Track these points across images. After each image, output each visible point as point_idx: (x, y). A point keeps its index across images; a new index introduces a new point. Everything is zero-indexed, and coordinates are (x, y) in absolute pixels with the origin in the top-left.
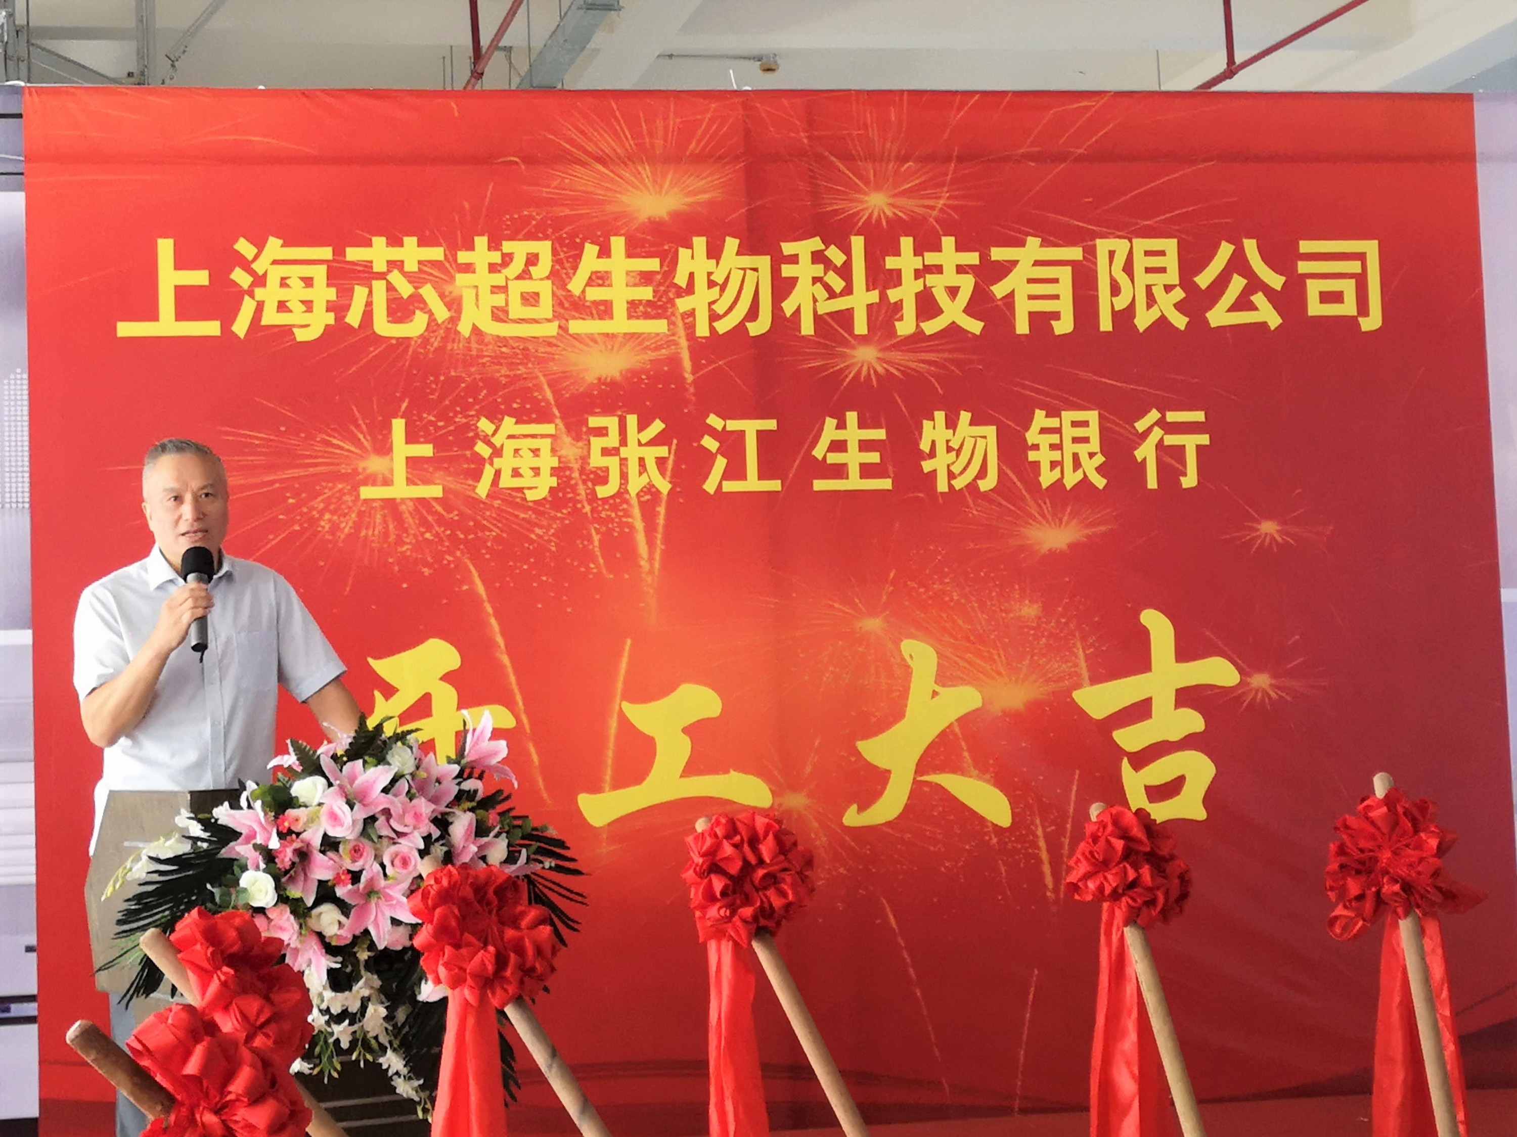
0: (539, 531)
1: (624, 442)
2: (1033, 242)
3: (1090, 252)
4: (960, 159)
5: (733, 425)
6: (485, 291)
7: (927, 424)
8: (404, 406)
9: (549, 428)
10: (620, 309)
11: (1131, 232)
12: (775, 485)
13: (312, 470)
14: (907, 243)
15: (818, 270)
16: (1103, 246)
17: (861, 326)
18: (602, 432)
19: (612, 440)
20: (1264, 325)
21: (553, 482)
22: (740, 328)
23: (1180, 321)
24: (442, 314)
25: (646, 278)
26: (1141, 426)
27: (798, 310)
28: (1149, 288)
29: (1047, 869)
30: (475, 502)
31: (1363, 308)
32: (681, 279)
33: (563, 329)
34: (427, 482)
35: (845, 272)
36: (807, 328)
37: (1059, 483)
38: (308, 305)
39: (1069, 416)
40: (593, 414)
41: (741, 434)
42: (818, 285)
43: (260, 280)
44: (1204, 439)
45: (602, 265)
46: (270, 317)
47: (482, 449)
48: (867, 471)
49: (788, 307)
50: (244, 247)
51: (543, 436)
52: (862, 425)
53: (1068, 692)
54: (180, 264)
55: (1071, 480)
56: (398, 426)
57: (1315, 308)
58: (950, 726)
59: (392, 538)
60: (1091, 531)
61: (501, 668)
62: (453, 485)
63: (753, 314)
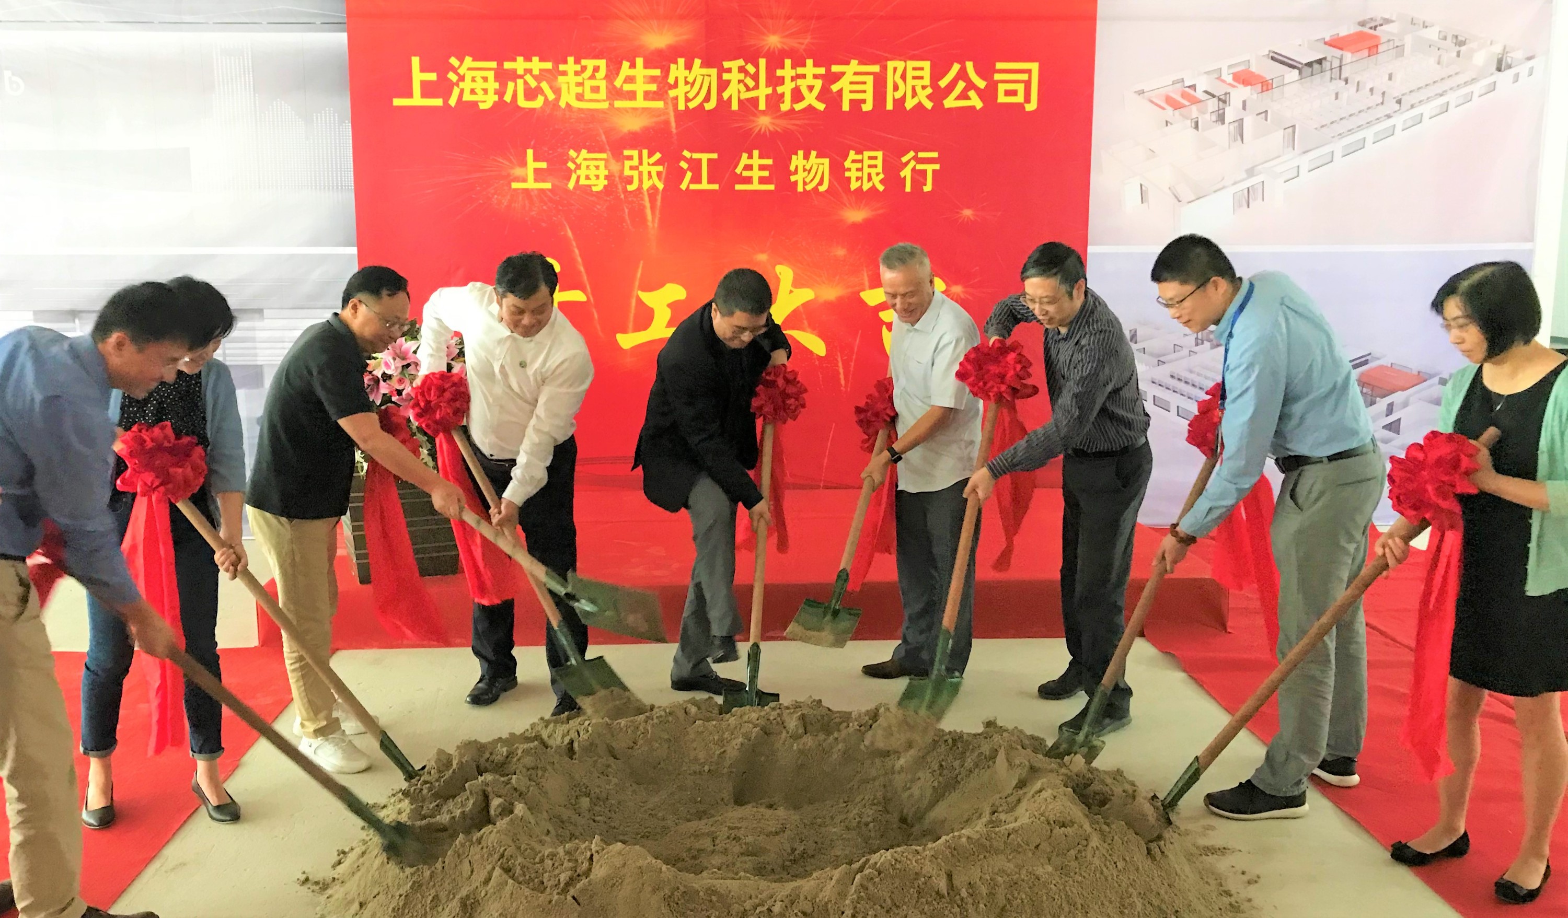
0: (599, 207)
1: (641, 163)
2: (854, 62)
3: (884, 68)
4: (819, 18)
5: (696, 156)
6: (572, 86)
7: (794, 157)
8: (532, 143)
9: (604, 156)
10: (640, 96)
11: (906, 57)
12: (715, 187)
13: (488, 174)
14: (788, 62)
15: (742, 76)
16: (891, 65)
17: (762, 106)
18: (630, 158)
19: (635, 162)
20: (973, 108)
21: (606, 182)
22: (701, 106)
23: (929, 105)
24: (551, 96)
25: (653, 79)
26: (904, 159)
27: (730, 97)
28: (914, 88)
29: (842, 376)
30: (567, 191)
31: (1027, 99)
32: (671, 80)
33: (611, 105)
34: (544, 181)
35: (755, 77)
36: (735, 106)
37: (860, 188)
38: (485, 91)
39: (867, 154)
40: (625, 148)
41: (700, 161)
42: (741, 85)
43: (462, 78)
44: (937, 167)
45: (632, 72)
46: (467, 97)
47: (571, 165)
48: (762, 180)
49: (726, 95)
50: (454, 61)
51: (601, 159)
52: (761, 157)
53: (859, 293)
54: (423, 70)
55: (866, 186)
56: (530, 152)
57: (1002, 99)
58: (798, 307)
59: (527, 208)
60: (874, 213)
61: (580, 272)
62: (557, 183)
63: (707, 99)
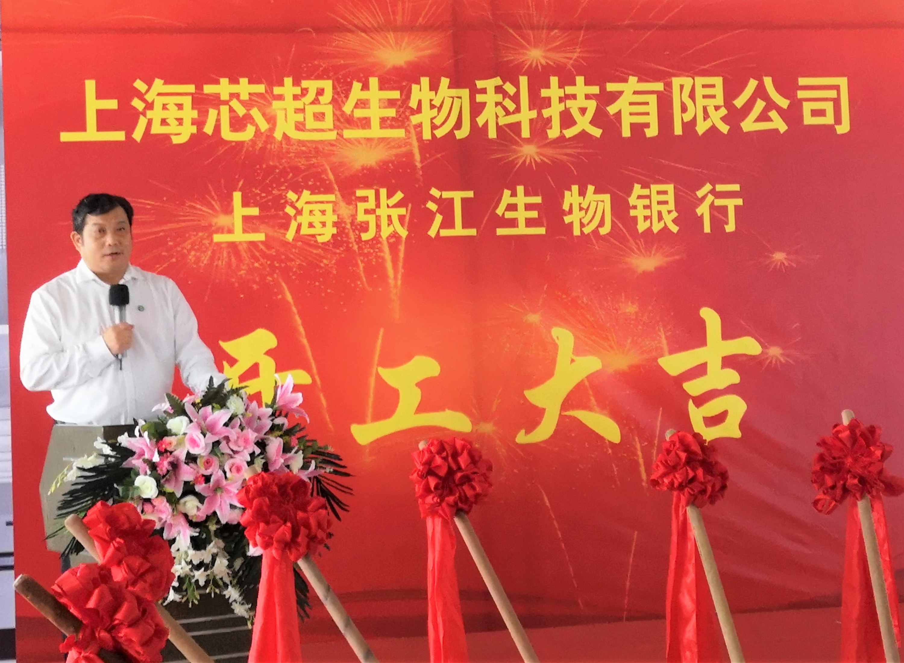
0: (325, 261)
1: (378, 205)
2: (633, 80)
3: (668, 86)
4: (588, 28)
5: (447, 195)
6: (291, 112)
7: (567, 194)
8: (241, 183)
9: (331, 197)
10: (375, 123)
11: (693, 73)
12: (472, 232)
13: (183, 224)
14: (554, 81)
15: (499, 98)
16: (676, 82)
17: (526, 133)
18: (365, 199)
19: (371, 204)
20: (776, 131)
21: (334, 230)
22: (451, 134)
23: (724, 128)
24: (264, 126)
25: (391, 103)
26: (700, 194)
27: (486, 123)
28: (705, 109)
29: (642, 469)
30: (286, 244)
31: (838, 120)
32: (413, 104)
33: (340, 135)
34: (255, 231)
35: (516, 99)
36: (492, 134)
37: (649, 230)
38: (180, 121)
39: (655, 188)
40: (359, 188)
41: (451, 200)
42: (499, 107)
43: (150, 106)
44: (739, 202)
45: (364, 95)
46: (156, 129)
47: (290, 211)
48: (530, 223)
49: (481, 121)
50: (140, 85)
51: (328, 202)
52: (527, 194)
53: (656, 359)
54: (100, 96)
55: (657, 227)
56: (237, 196)
57: (808, 120)
58: (582, 381)
59: (234, 266)
60: (669, 259)
61: (303, 347)
62: (271, 233)
63: (458, 125)
